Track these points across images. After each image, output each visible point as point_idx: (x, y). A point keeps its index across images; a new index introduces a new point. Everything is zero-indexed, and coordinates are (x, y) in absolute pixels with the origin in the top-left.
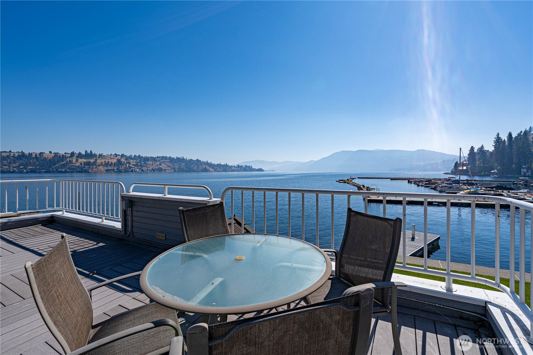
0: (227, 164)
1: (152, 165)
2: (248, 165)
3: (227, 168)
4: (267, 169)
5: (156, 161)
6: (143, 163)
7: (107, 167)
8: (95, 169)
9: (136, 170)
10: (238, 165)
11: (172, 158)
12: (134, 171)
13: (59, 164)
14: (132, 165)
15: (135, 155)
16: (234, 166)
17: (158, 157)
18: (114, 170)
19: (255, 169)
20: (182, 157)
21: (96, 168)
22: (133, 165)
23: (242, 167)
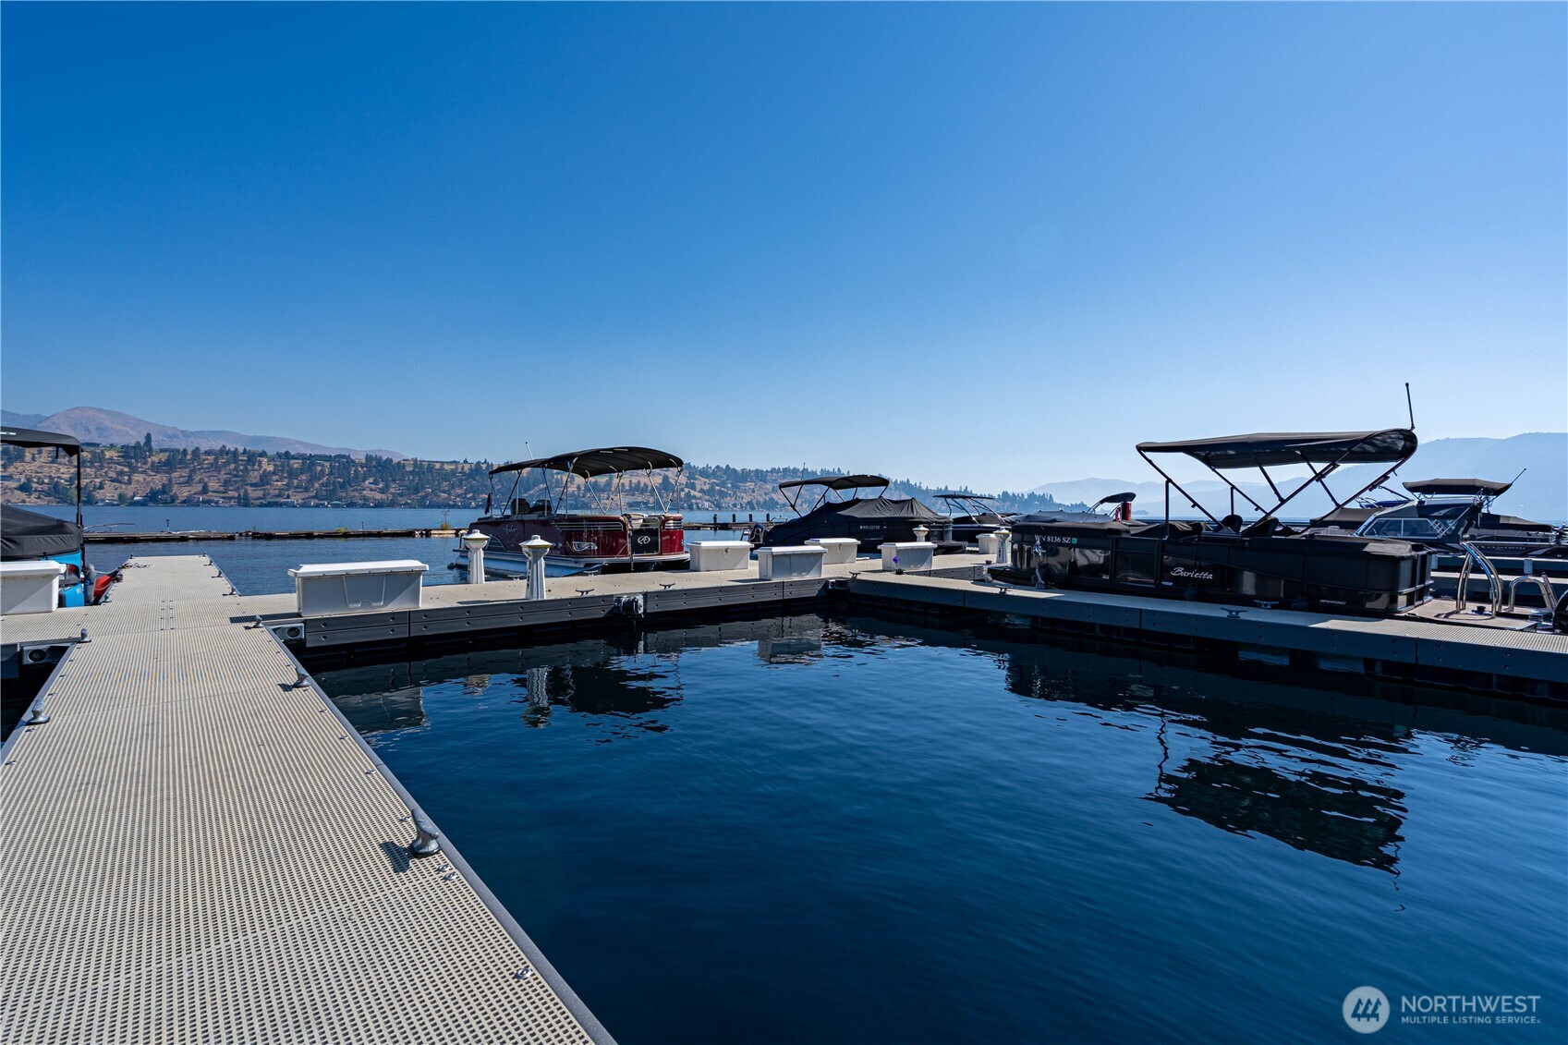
0: (969, 490)
1: (753, 492)
5: (765, 482)
6: (729, 485)
7: (633, 495)
8: (605, 501)
9: (700, 505)
10: (1005, 494)
11: (812, 471)
12: (695, 506)
13: (536, 488)
14: (699, 492)
15: (717, 467)
17: (773, 470)
18: (646, 503)
20: (836, 470)
21: (607, 499)
22: (701, 491)
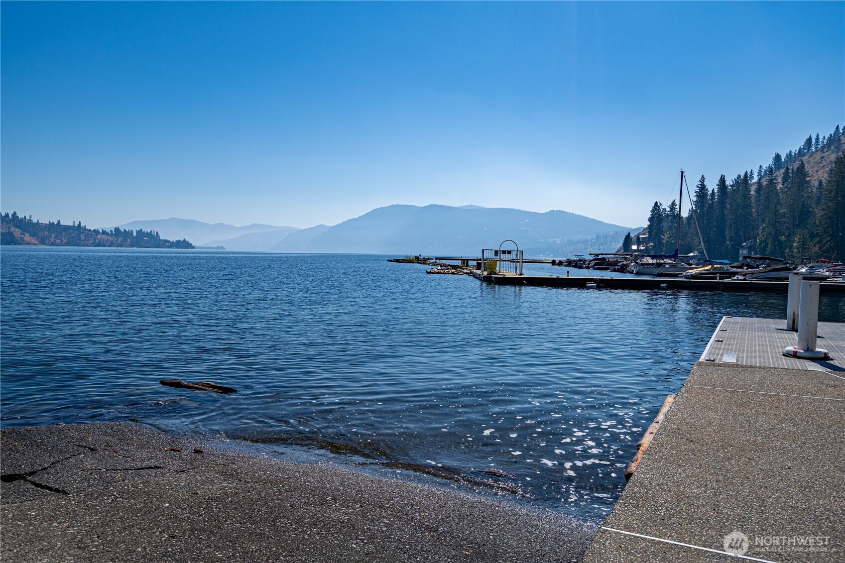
0: (82, 225)
2: (146, 229)
3: (82, 237)
4: (201, 241)
10: (117, 229)
16: (104, 232)
19: (166, 241)
23: (127, 234)
